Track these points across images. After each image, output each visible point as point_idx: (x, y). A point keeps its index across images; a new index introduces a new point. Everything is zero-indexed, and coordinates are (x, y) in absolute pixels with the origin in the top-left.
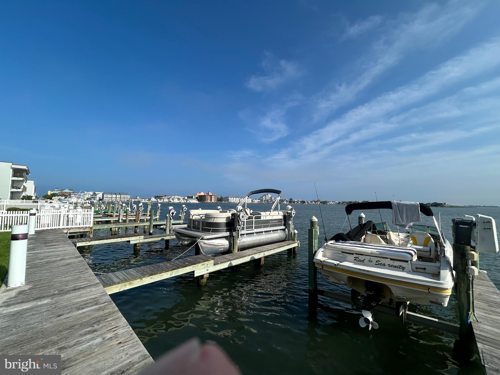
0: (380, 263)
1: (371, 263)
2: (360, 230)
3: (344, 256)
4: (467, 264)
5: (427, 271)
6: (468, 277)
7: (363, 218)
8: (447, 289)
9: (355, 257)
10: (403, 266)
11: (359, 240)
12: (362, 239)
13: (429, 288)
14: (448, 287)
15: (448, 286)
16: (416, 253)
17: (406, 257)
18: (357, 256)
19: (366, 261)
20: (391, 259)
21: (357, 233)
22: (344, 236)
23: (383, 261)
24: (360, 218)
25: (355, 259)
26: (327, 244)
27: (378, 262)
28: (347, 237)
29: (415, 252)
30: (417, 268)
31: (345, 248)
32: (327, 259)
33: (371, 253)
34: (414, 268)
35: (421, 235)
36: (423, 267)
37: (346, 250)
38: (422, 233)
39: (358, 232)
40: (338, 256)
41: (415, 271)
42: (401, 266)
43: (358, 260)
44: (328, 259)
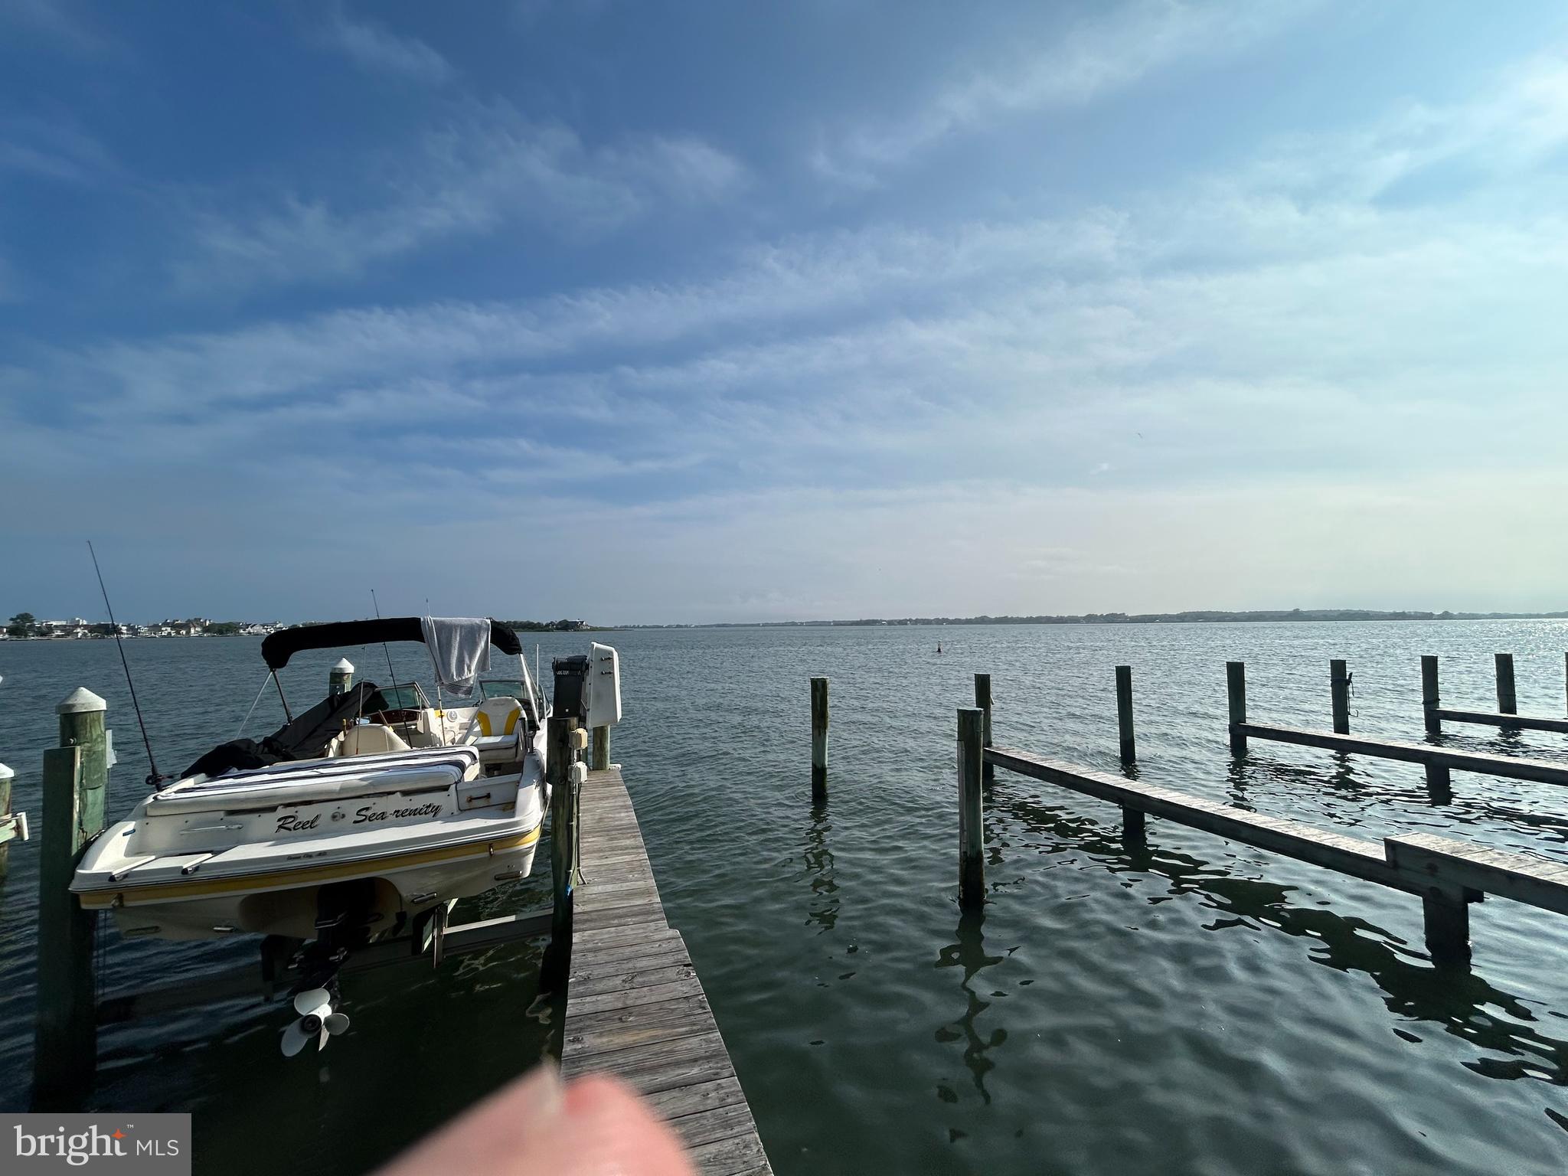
0: (369, 813)
1: (341, 823)
2: (330, 716)
3: (237, 826)
4: (570, 761)
5: (494, 800)
6: (570, 790)
7: (346, 677)
8: (529, 832)
9: (279, 820)
10: (436, 804)
11: (318, 753)
12: (330, 747)
13: (489, 843)
14: (531, 826)
15: (529, 824)
16: (478, 757)
17: (446, 775)
18: (290, 811)
19: (325, 820)
20: (405, 793)
21: (315, 730)
22: (248, 748)
23: (379, 805)
24: (337, 676)
25: (281, 823)
26: (155, 798)
27: (364, 813)
28: (266, 749)
29: (474, 757)
30: (471, 799)
31: (242, 795)
32: (153, 857)
33: (342, 790)
34: (464, 800)
35: (500, 707)
36: (484, 793)
37: (247, 800)
38: (502, 699)
39: (319, 726)
40: (206, 831)
41: (465, 810)
42: (430, 806)
43: (291, 826)
44: (155, 859)
